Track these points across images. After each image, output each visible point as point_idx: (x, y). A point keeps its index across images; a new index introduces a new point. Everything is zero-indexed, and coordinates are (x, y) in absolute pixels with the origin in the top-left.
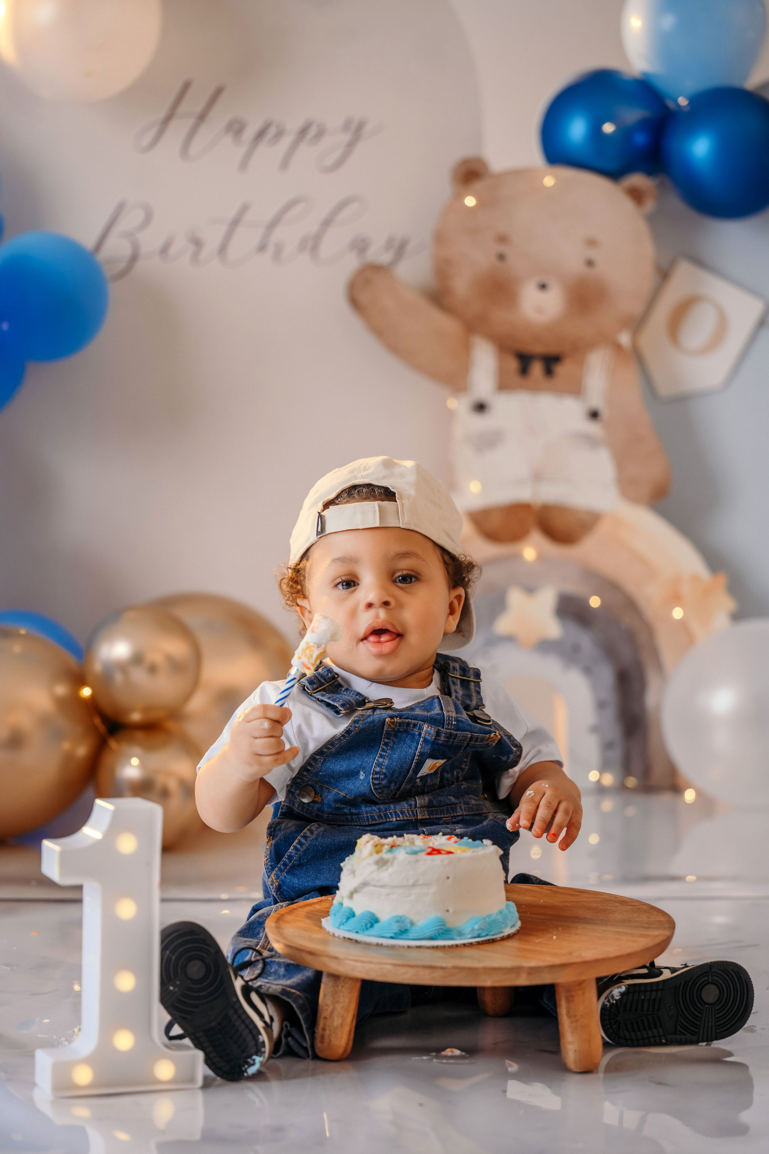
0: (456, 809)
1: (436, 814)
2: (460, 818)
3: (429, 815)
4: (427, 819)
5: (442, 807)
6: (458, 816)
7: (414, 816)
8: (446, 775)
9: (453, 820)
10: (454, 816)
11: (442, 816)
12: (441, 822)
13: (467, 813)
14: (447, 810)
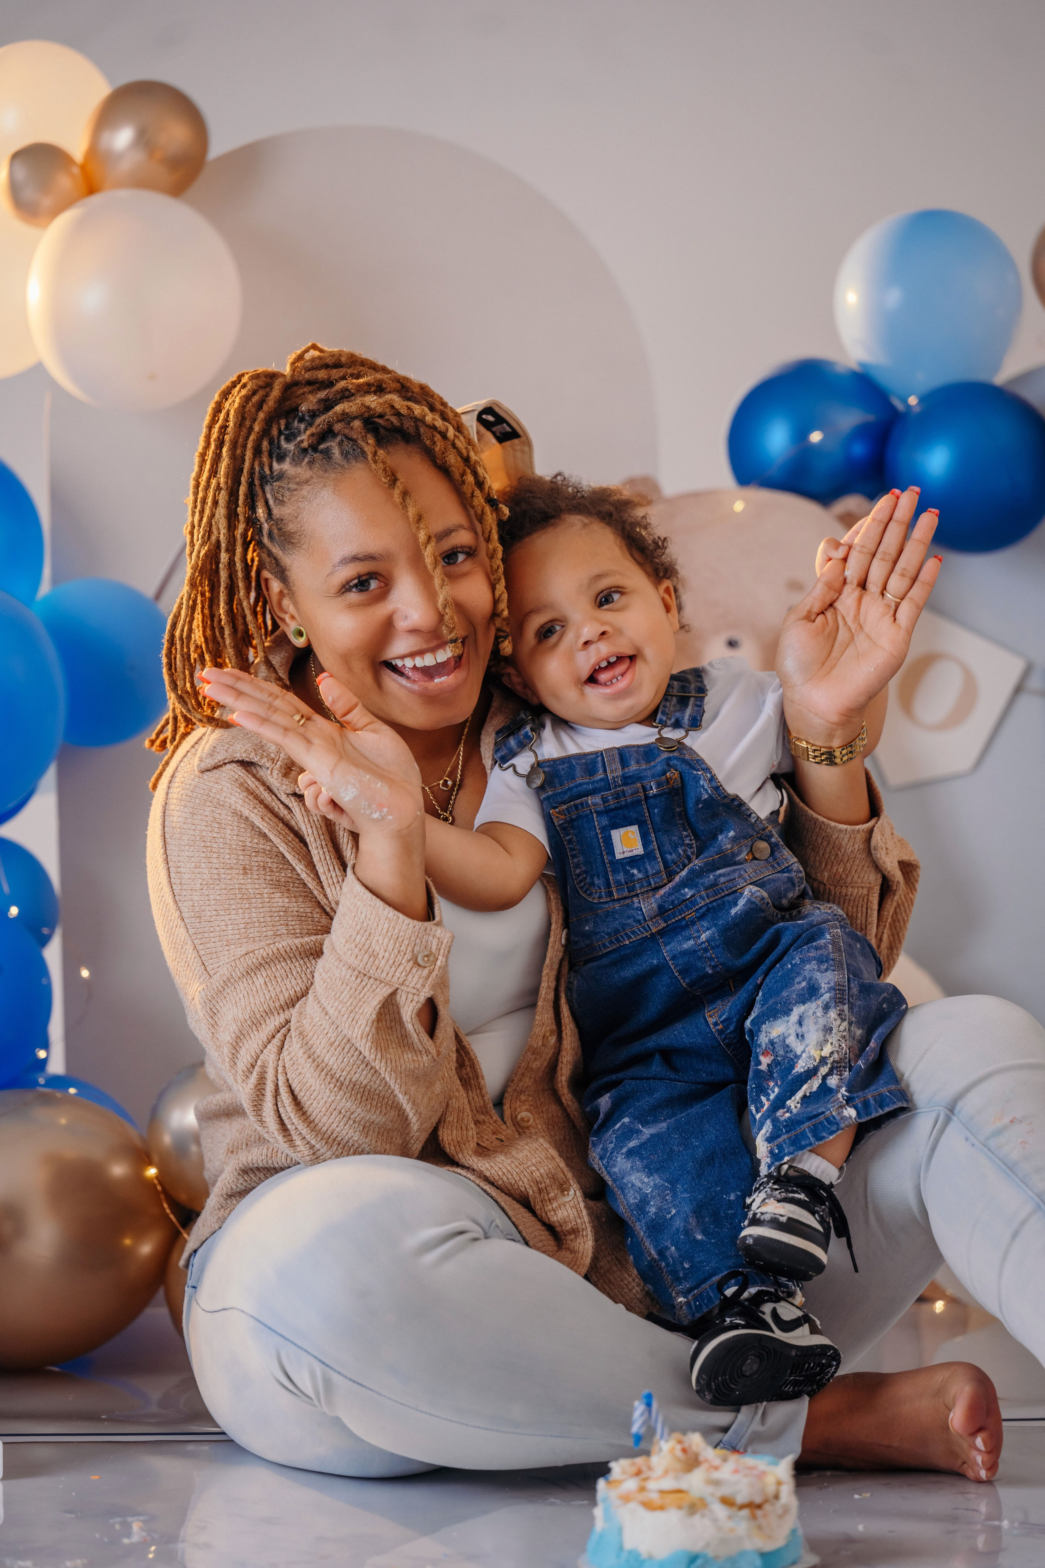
0: (696, 901)
1: (674, 917)
2: (704, 909)
3: (666, 922)
4: (664, 928)
5: (680, 905)
6: (701, 908)
7: (647, 931)
8: (668, 857)
9: (697, 915)
10: (697, 909)
11: (683, 915)
12: (684, 923)
13: (711, 900)
14: (686, 906)
